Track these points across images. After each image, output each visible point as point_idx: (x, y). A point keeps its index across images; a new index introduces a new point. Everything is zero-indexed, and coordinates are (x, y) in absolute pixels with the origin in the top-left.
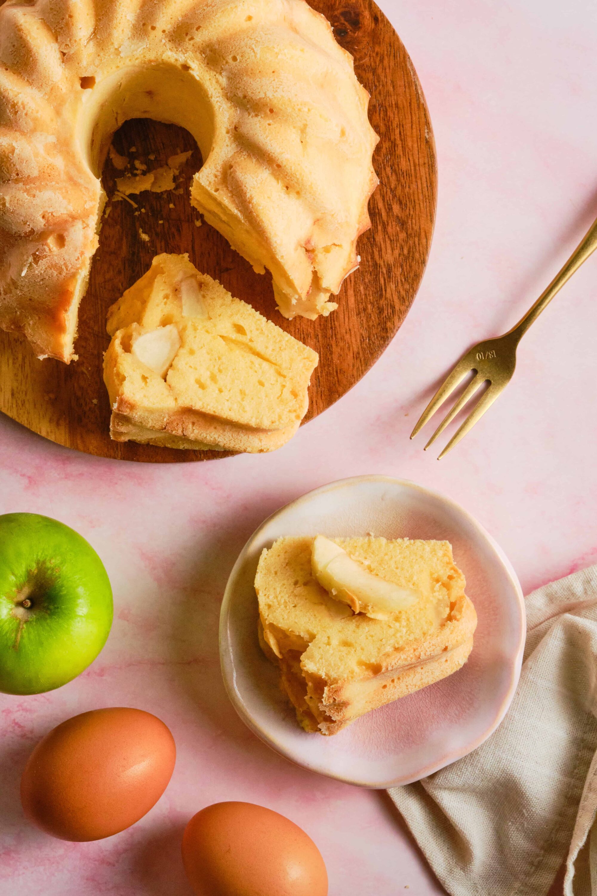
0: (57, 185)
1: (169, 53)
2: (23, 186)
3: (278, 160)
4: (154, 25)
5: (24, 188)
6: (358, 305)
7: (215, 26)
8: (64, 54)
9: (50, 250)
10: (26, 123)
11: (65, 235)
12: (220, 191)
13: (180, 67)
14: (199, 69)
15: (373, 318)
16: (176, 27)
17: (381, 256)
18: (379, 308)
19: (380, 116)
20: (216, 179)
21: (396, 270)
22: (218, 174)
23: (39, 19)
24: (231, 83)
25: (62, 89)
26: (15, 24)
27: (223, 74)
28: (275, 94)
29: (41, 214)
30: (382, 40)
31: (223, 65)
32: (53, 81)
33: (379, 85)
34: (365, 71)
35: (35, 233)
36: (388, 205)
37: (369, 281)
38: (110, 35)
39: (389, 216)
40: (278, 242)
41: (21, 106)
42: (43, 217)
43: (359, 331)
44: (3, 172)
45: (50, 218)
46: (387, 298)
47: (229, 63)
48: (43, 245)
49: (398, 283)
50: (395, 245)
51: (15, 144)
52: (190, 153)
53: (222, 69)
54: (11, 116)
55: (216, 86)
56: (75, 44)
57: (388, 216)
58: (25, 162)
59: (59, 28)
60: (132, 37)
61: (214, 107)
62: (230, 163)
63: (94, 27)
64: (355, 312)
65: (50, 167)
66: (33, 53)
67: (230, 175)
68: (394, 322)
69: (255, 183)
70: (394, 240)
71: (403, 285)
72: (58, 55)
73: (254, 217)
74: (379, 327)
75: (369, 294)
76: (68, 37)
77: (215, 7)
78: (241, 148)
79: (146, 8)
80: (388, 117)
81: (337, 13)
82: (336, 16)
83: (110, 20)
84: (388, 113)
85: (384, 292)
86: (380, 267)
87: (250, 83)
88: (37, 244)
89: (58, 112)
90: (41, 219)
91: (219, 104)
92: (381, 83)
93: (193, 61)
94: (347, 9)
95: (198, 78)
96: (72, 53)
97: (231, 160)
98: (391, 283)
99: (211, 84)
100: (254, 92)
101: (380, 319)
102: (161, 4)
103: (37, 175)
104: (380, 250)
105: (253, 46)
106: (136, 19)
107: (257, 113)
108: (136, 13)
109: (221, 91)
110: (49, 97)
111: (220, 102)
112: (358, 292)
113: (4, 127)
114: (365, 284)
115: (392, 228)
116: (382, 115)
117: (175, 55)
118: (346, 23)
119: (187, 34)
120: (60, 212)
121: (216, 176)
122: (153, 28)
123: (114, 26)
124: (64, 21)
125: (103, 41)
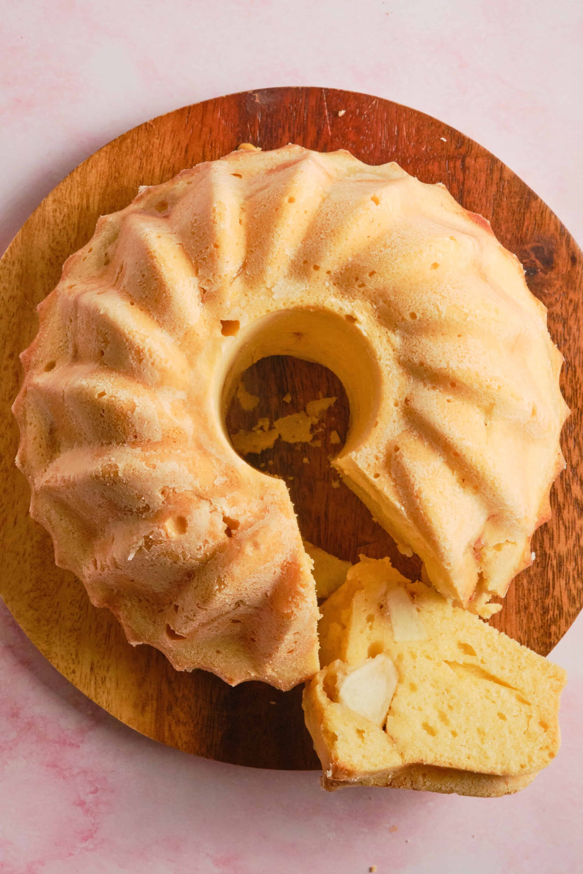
0: (183, 454)
1: (333, 300)
2: (141, 452)
3: (456, 448)
4: (318, 265)
5: (143, 455)
6: (519, 601)
7: (393, 273)
8: (205, 291)
9: (167, 535)
10: (151, 375)
11: (187, 518)
12: (381, 478)
13: (344, 318)
14: (367, 322)
15: (535, 619)
16: (344, 268)
17: (552, 546)
18: (543, 608)
19: (567, 377)
20: (377, 462)
21: (569, 563)
22: (381, 456)
23: (177, 244)
24: (406, 343)
25: (198, 335)
26: (147, 249)
27: (396, 331)
28: (460, 366)
29: (161, 489)
30: (578, 285)
31: (398, 321)
32: (188, 324)
33: (569, 340)
34: (555, 321)
35: (151, 511)
36: (566, 484)
37: (535, 574)
38: (262, 271)
39: (567, 497)
40: (447, 547)
41: (148, 354)
42: (163, 493)
43: (516, 633)
44: (118, 431)
45: (171, 495)
46: (555, 597)
47: (406, 320)
48: (159, 528)
49: (569, 580)
50: (570, 534)
51: (136, 401)
52: (334, 399)
53: (396, 326)
54: (134, 364)
55: (387, 345)
56: (219, 281)
57: (565, 497)
58: (146, 423)
59: (201, 259)
60: (288, 276)
61: (383, 372)
62: (396, 444)
63: (243, 261)
64: (514, 610)
65: (177, 431)
66: (167, 289)
67: (395, 459)
68: (560, 626)
69: (425, 472)
70: (569, 528)
71: (575, 583)
72: (198, 293)
73: (421, 515)
74: (542, 631)
75: (533, 589)
76: (211, 271)
77: (395, 250)
78: (412, 426)
79: (310, 242)
80: (577, 379)
81: (528, 247)
82: (525, 251)
83: (265, 254)
84: (577, 374)
85: (551, 588)
86: (549, 558)
87: (430, 348)
88: (152, 524)
89: (191, 363)
90: (160, 495)
91: (389, 369)
92: (572, 337)
93: (362, 312)
94: (539, 245)
95: (365, 334)
96: (214, 290)
97: (398, 440)
98: (561, 579)
99: (381, 342)
100: (434, 359)
101: (543, 620)
102: (329, 240)
103: (160, 440)
104: (551, 539)
105: (438, 303)
106: (296, 254)
107: (434, 385)
108: (296, 247)
109: (391, 352)
110: (182, 344)
111: (390, 367)
112: (519, 586)
113: (124, 376)
114: (529, 576)
115: (569, 513)
116: (569, 376)
117: (340, 303)
118: (538, 262)
119: (357, 279)
120: (184, 489)
121: (377, 458)
122: (316, 268)
123: (269, 261)
124: (208, 250)
125: (253, 278)
